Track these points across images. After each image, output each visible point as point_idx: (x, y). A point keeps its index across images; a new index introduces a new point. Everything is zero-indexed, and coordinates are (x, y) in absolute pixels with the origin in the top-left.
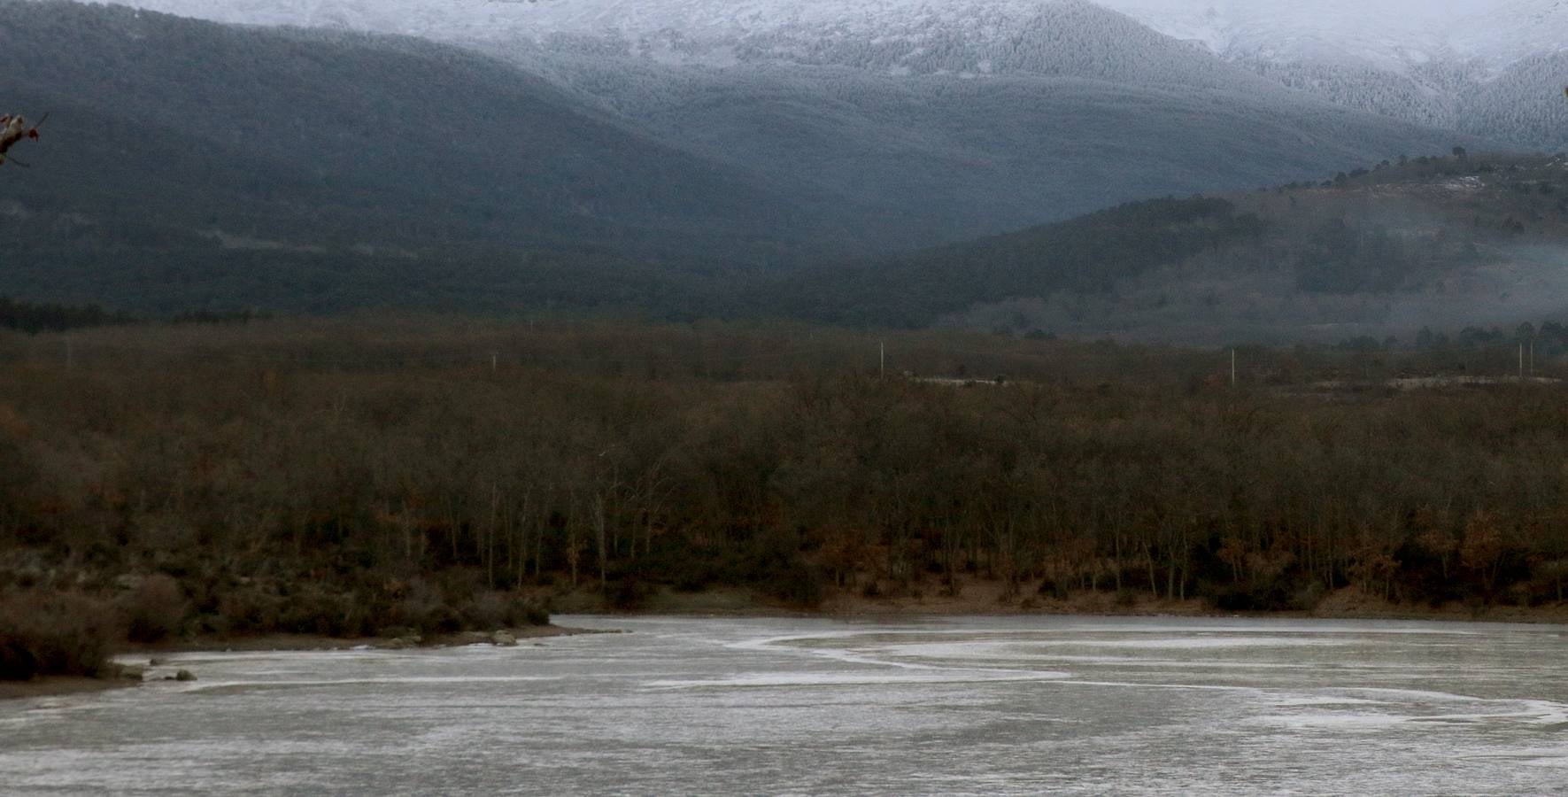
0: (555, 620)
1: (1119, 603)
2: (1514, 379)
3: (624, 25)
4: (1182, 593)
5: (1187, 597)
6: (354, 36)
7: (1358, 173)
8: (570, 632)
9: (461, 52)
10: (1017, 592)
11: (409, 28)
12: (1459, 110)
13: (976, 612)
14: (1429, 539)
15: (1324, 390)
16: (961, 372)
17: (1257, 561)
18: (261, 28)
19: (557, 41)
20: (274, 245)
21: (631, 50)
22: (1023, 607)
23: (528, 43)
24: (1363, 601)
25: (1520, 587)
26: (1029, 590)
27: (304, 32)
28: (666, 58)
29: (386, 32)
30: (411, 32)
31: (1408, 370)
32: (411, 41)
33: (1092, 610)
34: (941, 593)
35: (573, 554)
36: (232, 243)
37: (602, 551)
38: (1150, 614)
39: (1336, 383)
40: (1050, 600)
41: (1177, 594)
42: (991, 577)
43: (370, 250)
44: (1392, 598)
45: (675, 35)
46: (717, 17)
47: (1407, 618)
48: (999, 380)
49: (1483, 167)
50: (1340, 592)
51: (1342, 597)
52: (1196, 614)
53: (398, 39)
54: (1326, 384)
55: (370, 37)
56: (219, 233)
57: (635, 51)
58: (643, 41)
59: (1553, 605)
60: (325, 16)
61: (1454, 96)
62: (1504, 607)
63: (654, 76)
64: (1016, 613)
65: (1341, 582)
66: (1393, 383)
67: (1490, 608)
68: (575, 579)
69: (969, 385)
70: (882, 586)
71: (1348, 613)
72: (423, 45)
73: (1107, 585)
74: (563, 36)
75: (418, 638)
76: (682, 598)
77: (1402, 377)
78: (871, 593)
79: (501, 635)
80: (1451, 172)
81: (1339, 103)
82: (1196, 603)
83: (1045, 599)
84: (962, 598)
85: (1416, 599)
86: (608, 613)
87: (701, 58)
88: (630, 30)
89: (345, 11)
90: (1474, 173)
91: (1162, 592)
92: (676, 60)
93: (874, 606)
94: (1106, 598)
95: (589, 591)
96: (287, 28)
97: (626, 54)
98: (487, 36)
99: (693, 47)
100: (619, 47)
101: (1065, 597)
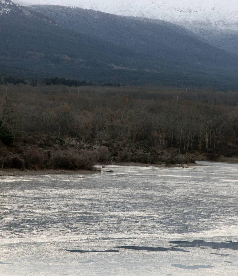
0: (197, 162)
3: (211, 19)
6: (147, 19)
8: (201, 165)
9: (172, 24)
11: (160, 18)
18: (125, 16)
19: (195, 22)
20: (126, 68)
21: (212, 25)
23: (188, 22)
27: (135, 18)
28: (221, 27)
29: (154, 18)
30: (160, 19)
32: (160, 21)
35: (200, 146)
36: (116, 67)
37: (207, 146)
43: (148, 71)
45: (223, 22)
46: (234, 18)
53: (157, 20)
55: (150, 20)
56: (113, 65)
57: (213, 25)
58: (215, 23)
60: (140, 14)
63: (218, 31)
68: (200, 152)
72: (163, 22)
74: (196, 21)
75: (165, 165)
76: (226, 158)
79: (185, 165)
86: (208, 161)
87: (229, 28)
88: (212, 20)
89: (145, 13)
92: (223, 28)
95: (203, 155)
96: (131, 17)
97: (211, 26)
98: (178, 20)
99: (227, 25)
100: (210, 24)
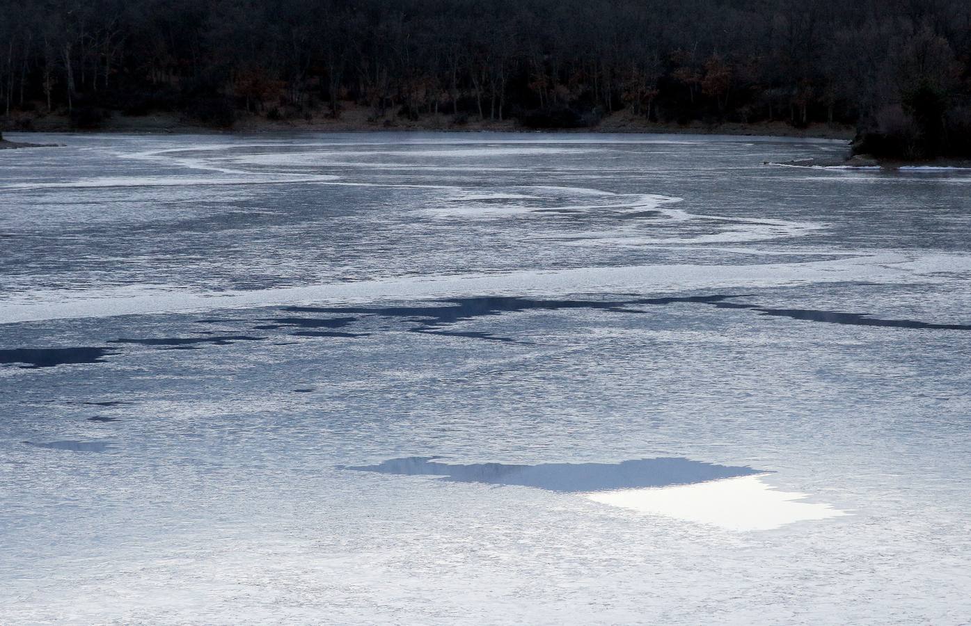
0: (7, 137)
1: (455, 122)
4: (500, 115)
5: (504, 118)
8: (15, 146)
10: (382, 115)
13: (350, 130)
14: (680, 74)
17: (563, 90)
22: (385, 126)
24: (631, 120)
25: (745, 109)
26: (391, 114)
33: (436, 128)
34: (326, 116)
35: (48, 86)
38: (476, 131)
40: (406, 121)
41: (496, 116)
42: (367, 104)
44: (653, 119)
47: (661, 133)
50: (617, 113)
51: (617, 117)
52: (511, 131)
59: (766, 122)
62: (731, 123)
64: (379, 131)
65: (618, 106)
67: (721, 124)
68: (49, 106)
70: (282, 111)
71: (620, 130)
73: (446, 109)
78: (273, 116)
82: (510, 123)
83: (401, 120)
84: (341, 119)
85: (668, 120)
86: (74, 131)
91: (486, 114)
93: (275, 126)
94: (445, 120)
95: (60, 115)
101: (416, 118)
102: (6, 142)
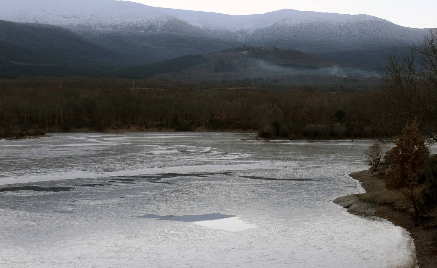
0: (46, 134)
1: (159, 130)
2: (250, 88)
3: (91, 23)
5: (171, 128)
6: (40, 25)
7: (226, 50)
8: (48, 136)
9: (60, 28)
10: (141, 128)
11: (50, 23)
12: (245, 39)
13: (133, 131)
14: (215, 117)
15: (215, 90)
16: (148, 87)
17: (186, 121)
18: (22, 23)
19: (78, 26)
20: (23, 64)
21: (92, 27)
22: (141, 131)
23: (73, 26)
24: (203, 129)
25: (231, 126)
26: (143, 127)
27: (30, 24)
28: (99, 29)
29: (46, 24)
30: (51, 24)
31: (231, 86)
32: (50, 25)
33: (154, 131)
34: (127, 128)
35: (56, 121)
36: (16, 63)
37: (62, 120)
38: (164, 132)
39: (218, 89)
40: (147, 129)
41: (169, 128)
42: (137, 125)
43: (42, 65)
44: (208, 128)
45: (100, 24)
46: (108, 21)
47: (210, 132)
48: (156, 89)
49: (248, 49)
50: (199, 127)
51: (199, 128)
52: (173, 131)
53: (48, 25)
54: (216, 89)
55: (43, 25)
56: (14, 62)
57: (93, 27)
58: (95, 26)
60: (34, 21)
61: (244, 36)
62: (228, 129)
63: (97, 32)
65: (200, 125)
66: (228, 89)
67: (225, 130)
69: (149, 89)
70: (115, 127)
71: (200, 131)
72: (53, 26)
73: (157, 126)
74: (79, 25)
75: (15, 138)
77: (230, 87)
78: (113, 128)
79: (32, 137)
80: (243, 50)
81: (224, 38)
82: (173, 129)
83: (145, 129)
84: (130, 129)
85: (212, 129)
87: (105, 29)
88: (92, 24)
89: (38, 20)
90: (246, 50)
91: (167, 127)
92: (101, 29)
93: (113, 131)
94: (157, 129)
96: (27, 23)
97: (91, 28)
98: (65, 25)
99: (104, 27)
100: (90, 27)
101: (149, 129)
102: (46, 135)
